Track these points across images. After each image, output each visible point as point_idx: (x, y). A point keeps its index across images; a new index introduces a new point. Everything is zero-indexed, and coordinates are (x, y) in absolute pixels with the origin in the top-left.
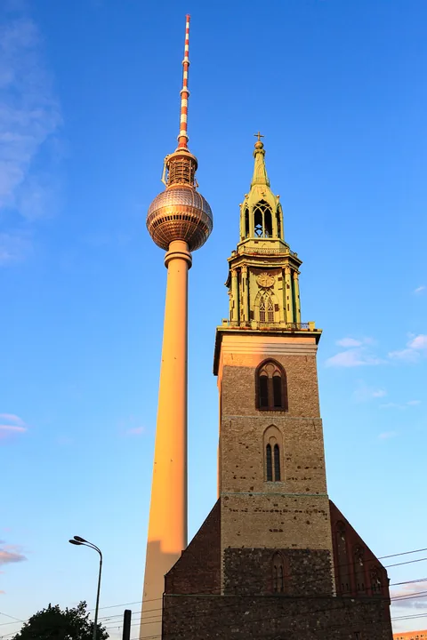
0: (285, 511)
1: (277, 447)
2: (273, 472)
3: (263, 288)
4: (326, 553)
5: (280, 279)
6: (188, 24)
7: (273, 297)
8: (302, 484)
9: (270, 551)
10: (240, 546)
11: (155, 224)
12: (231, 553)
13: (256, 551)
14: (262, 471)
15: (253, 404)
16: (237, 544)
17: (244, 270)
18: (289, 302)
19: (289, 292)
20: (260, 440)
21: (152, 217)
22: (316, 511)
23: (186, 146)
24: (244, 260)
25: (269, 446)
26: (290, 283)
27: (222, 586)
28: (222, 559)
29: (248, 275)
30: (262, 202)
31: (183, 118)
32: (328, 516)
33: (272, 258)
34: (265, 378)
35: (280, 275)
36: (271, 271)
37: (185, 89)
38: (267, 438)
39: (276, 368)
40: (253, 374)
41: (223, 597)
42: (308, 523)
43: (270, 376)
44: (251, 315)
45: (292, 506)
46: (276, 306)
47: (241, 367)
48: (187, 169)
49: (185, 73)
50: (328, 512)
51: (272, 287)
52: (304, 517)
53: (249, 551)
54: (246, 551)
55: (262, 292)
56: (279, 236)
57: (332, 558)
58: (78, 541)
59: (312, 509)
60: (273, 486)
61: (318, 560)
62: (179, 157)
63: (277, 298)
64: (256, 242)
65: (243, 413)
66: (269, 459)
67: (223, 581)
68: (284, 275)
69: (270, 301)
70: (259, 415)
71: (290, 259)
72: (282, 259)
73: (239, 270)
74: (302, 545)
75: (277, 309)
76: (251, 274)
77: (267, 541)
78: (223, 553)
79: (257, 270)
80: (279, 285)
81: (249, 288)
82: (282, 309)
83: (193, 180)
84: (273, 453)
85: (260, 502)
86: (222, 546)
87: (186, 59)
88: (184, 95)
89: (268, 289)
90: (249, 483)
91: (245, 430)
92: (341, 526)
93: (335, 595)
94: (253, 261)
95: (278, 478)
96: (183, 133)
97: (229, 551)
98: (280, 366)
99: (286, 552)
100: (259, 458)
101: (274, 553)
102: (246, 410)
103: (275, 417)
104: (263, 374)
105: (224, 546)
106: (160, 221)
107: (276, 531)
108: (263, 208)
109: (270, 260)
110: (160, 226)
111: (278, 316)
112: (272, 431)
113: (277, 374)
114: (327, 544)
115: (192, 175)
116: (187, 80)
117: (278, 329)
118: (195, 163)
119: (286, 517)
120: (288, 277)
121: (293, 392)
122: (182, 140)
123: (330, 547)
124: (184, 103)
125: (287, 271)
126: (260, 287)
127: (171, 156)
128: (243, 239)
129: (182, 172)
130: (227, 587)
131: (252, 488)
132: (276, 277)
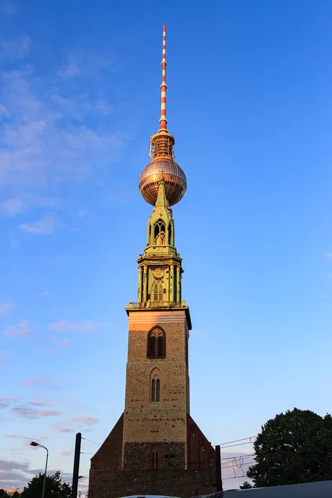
0: (161, 420)
1: (158, 380)
2: (155, 396)
3: (157, 279)
4: (183, 444)
5: (167, 272)
6: (164, 33)
7: (163, 284)
8: (172, 403)
9: (150, 444)
10: (133, 441)
11: (144, 189)
12: (128, 445)
13: (143, 444)
14: (148, 395)
15: (145, 355)
16: (132, 440)
17: (145, 268)
18: (172, 287)
19: (172, 281)
20: (148, 377)
21: (142, 183)
22: (178, 419)
23: (166, 127)
24: (146, 261)
25: (154, 380)
26: (172, 275)
27: (122, 464)
28: (123, 449)
29: (148, 271)
30: (160, 220)
31: (163, 106)
32: (185, 422)
33: (162, 259)
34: (154, 338)
35: (168, 270)
36: (162, 267)
37: (164, 84)
38: (152, 375)
39: (161, 331)
40: (146, 336)
41: (122, 471)
42: (173, 426)
43: (157, 337)
44: (148, 297)
45: (165, 417)
46: (165, 290)
47: (139, 332)
48: (167, 145)
49: (164, 71)
50: (185, 419)
51: (163, 277)
52: (171, 423)
53: (138, 444)
54: (136, 444)
55: (156, 281)
56: (169, 243)
57: (186, 447)
58: (34, 444)
59: (176, 418)
60: (155, 405)
61: (178, 448)
62: (160, 137)
63: (165, 285)
64: (154, 248)
65: (139, 361)
66: (153, 388)
67: (123, 461)
68: (170, 269)
69: (161, 286)
70: (149, 361)
71: (173, 259)
72: (169, 259)
73: (142, 267)
74: (169, 440)
75: (165, 292)
76: (150, 270)
77: (149, 438)
78: (123, 445)
79: (154, 267)
80: (167, 276)
81: (148, 279)
82: (167, 292)
83: (171, 153)
84: (155, 384)
85: (146, 415)
86: (123, 441)
87: (164, 60)
88: (163, 88)
89: (160, 279)
90: (140, 404)
91: (139, 371)
92: (192, 428)
93: (186, 469)
94: (151, 262)
95: (158, 400)
96: (163, 117)
97: (128, 444)
98: (163, 330)
99: (159, 444)
100: (147, 388)
101: (153, 445)
102: (141, 359)
103: (158, 363)
104: (152, 335)
105: (124, 441)
106: (148, 186)
107: (154, 432)
108: (160, 224)
109: (161, 260)
110: (147, 190)
111: (165, 297)
112: (156, 372)
113: (161, 335)
114: (184, 439)
115: (171, 149)
116: (165, 77)
117: (161, 307)
118: (172, 140)
119: (161, 424)
120: (172, 271)
121: (169, 346)
122: (163, 123)
123: (185, 440)
124: (163, 94)
125: (172, 267)
126: (155, 278)
127: (154, 136)
128: (148, 245)
129: (163, 148)
130: (125, 465)
131: (142, 407)
132: (166, 271)
